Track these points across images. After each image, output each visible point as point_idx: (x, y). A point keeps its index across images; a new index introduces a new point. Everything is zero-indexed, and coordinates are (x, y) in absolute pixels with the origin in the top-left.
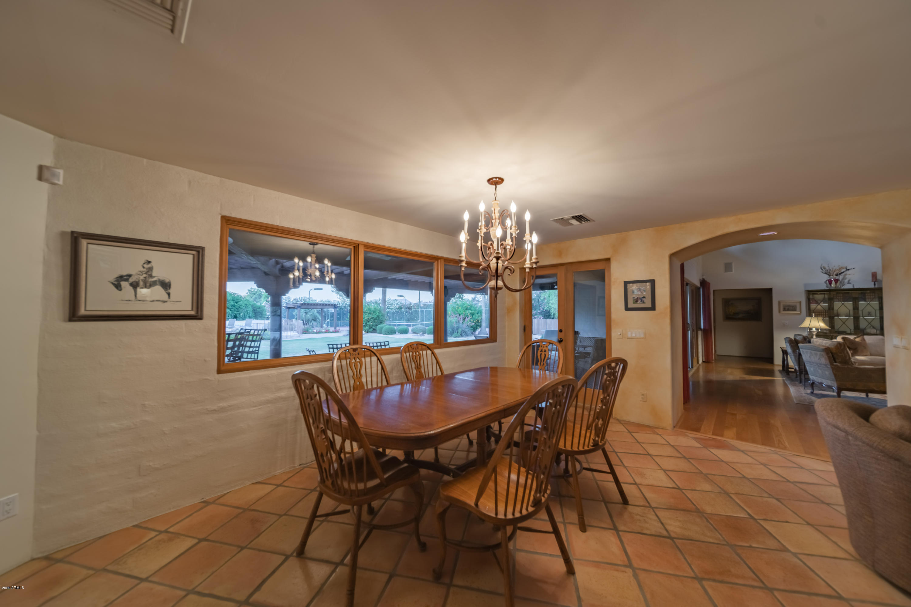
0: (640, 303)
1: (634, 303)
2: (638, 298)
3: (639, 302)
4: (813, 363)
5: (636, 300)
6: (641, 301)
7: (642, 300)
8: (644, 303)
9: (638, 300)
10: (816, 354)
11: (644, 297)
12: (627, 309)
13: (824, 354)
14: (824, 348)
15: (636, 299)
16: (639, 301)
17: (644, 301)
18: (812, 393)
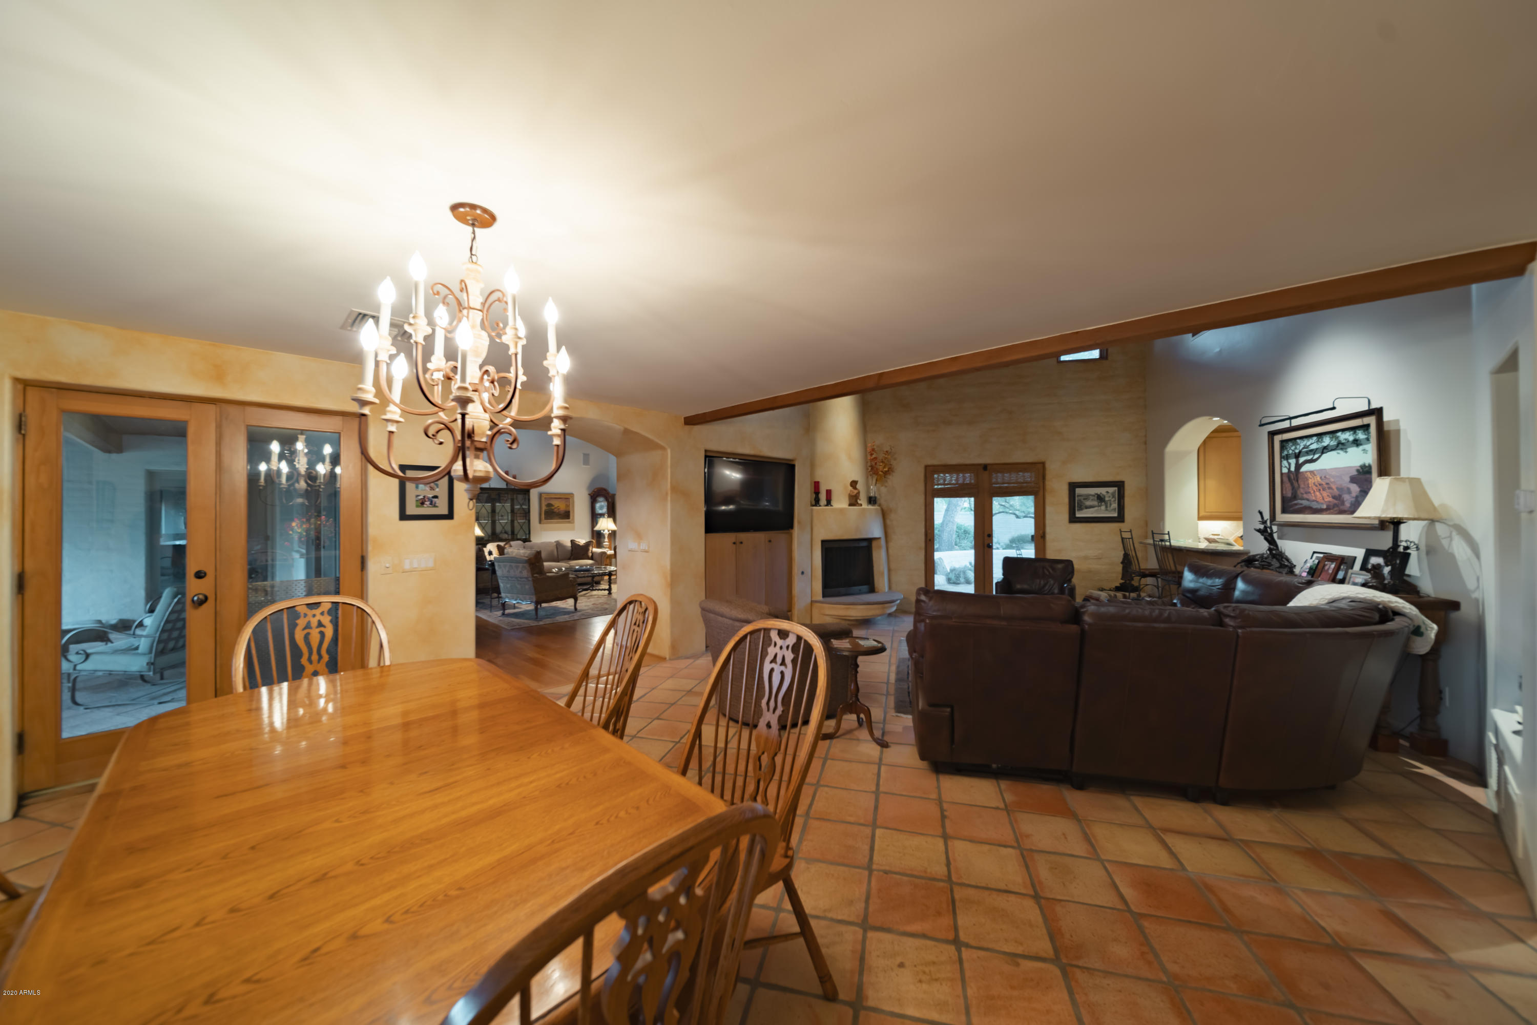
0: (428, 507)
1: (417, 506)
2: (424, 497)
3: (426, 505)
4: (512, 577)
5: (421, 501)
6: (431, 504)
7: (432, 502)
8: (435, 506)
9: (425, 501)
10: (517, 567)
11: (436, 497)
12: (404, 516)
13: (526, 565)
14: (527, 558)
15: (422, 499)
16: (428, 503)
17: (435, 503)
18: (503, 614)
